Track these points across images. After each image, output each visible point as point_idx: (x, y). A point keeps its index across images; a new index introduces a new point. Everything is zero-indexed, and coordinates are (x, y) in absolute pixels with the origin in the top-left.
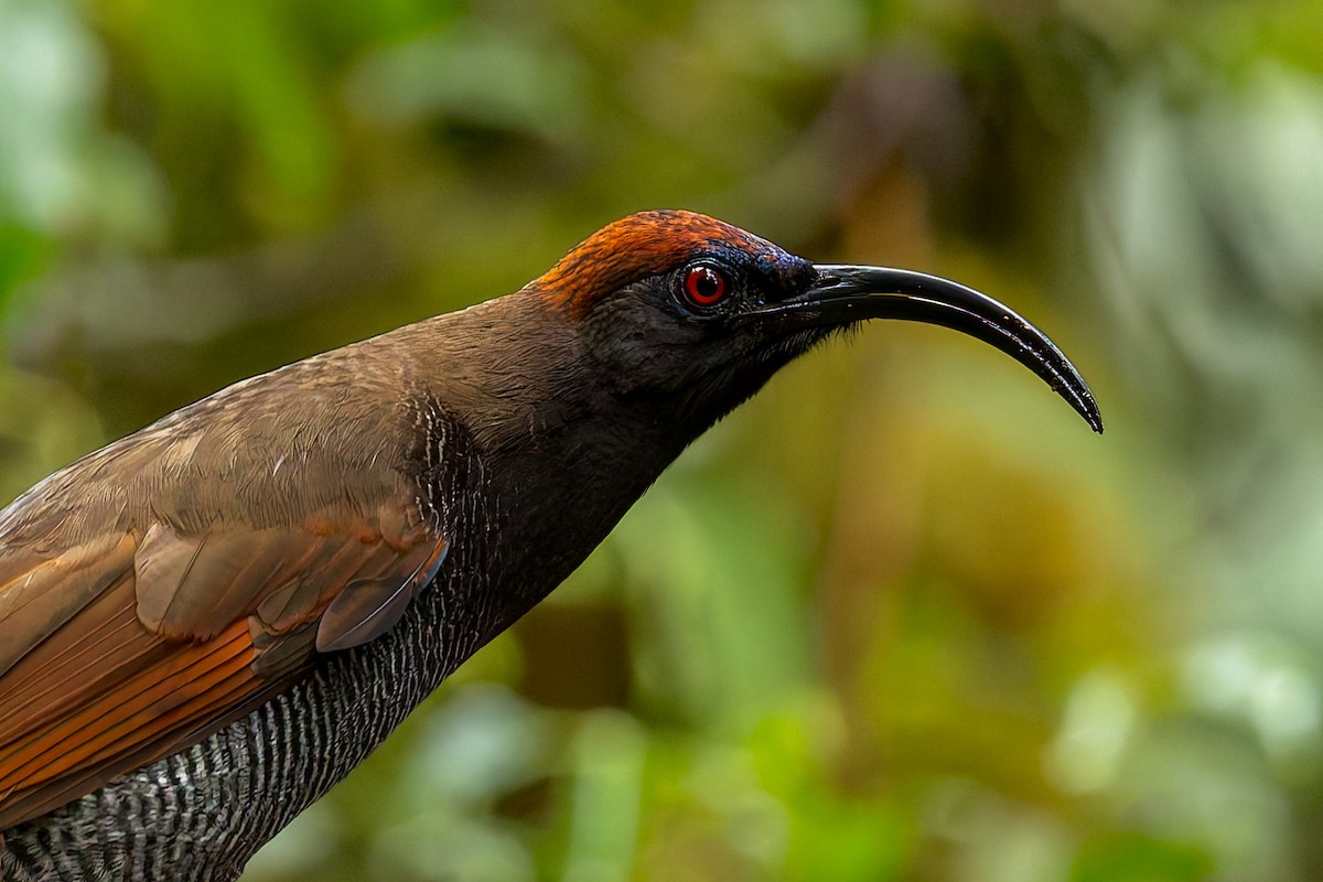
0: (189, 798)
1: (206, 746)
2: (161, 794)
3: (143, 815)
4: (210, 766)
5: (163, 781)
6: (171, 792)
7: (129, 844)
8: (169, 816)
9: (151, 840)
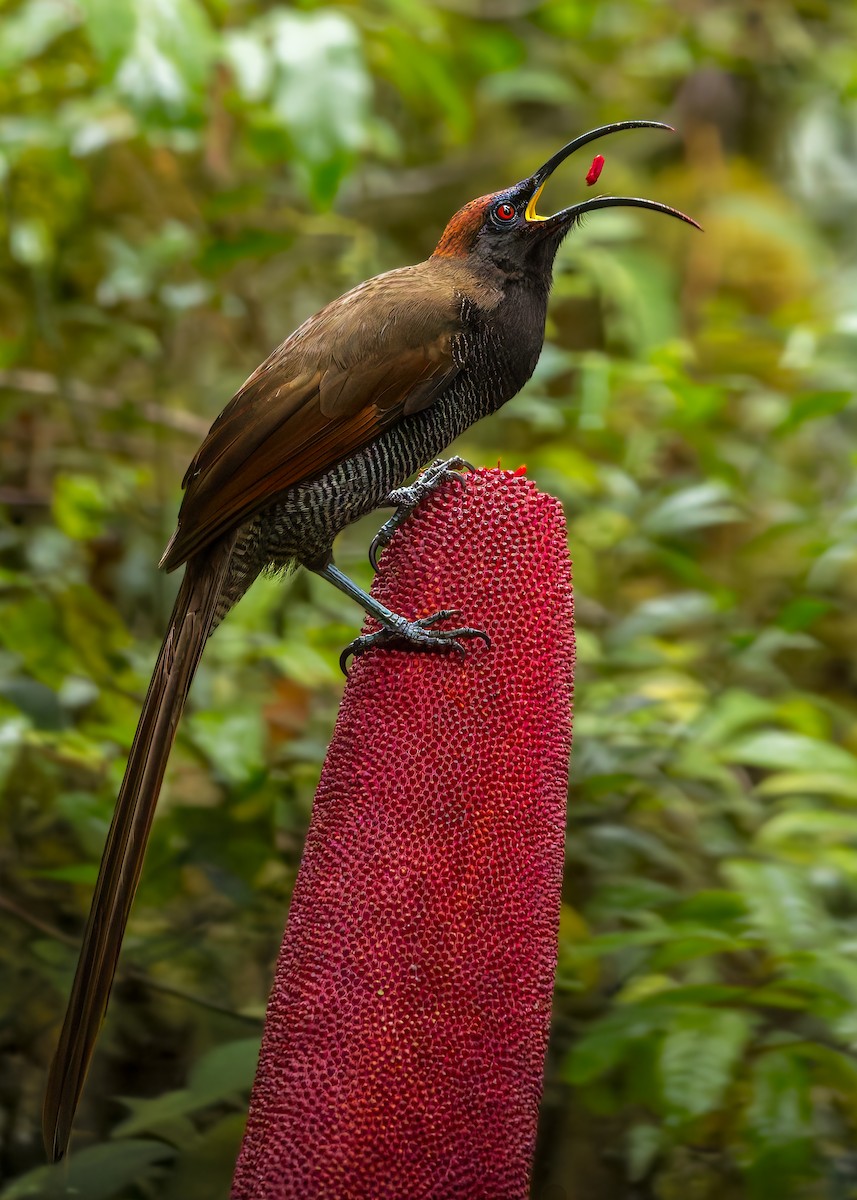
0: (338, 491)
1: (345, 468)
2: (324, 491)
3: (317, 499)
4: (348, 477)
5: (325, 485)
6: (329, 491)
7: (312, 512)
8: (338, 498)
9: (322, 509)
